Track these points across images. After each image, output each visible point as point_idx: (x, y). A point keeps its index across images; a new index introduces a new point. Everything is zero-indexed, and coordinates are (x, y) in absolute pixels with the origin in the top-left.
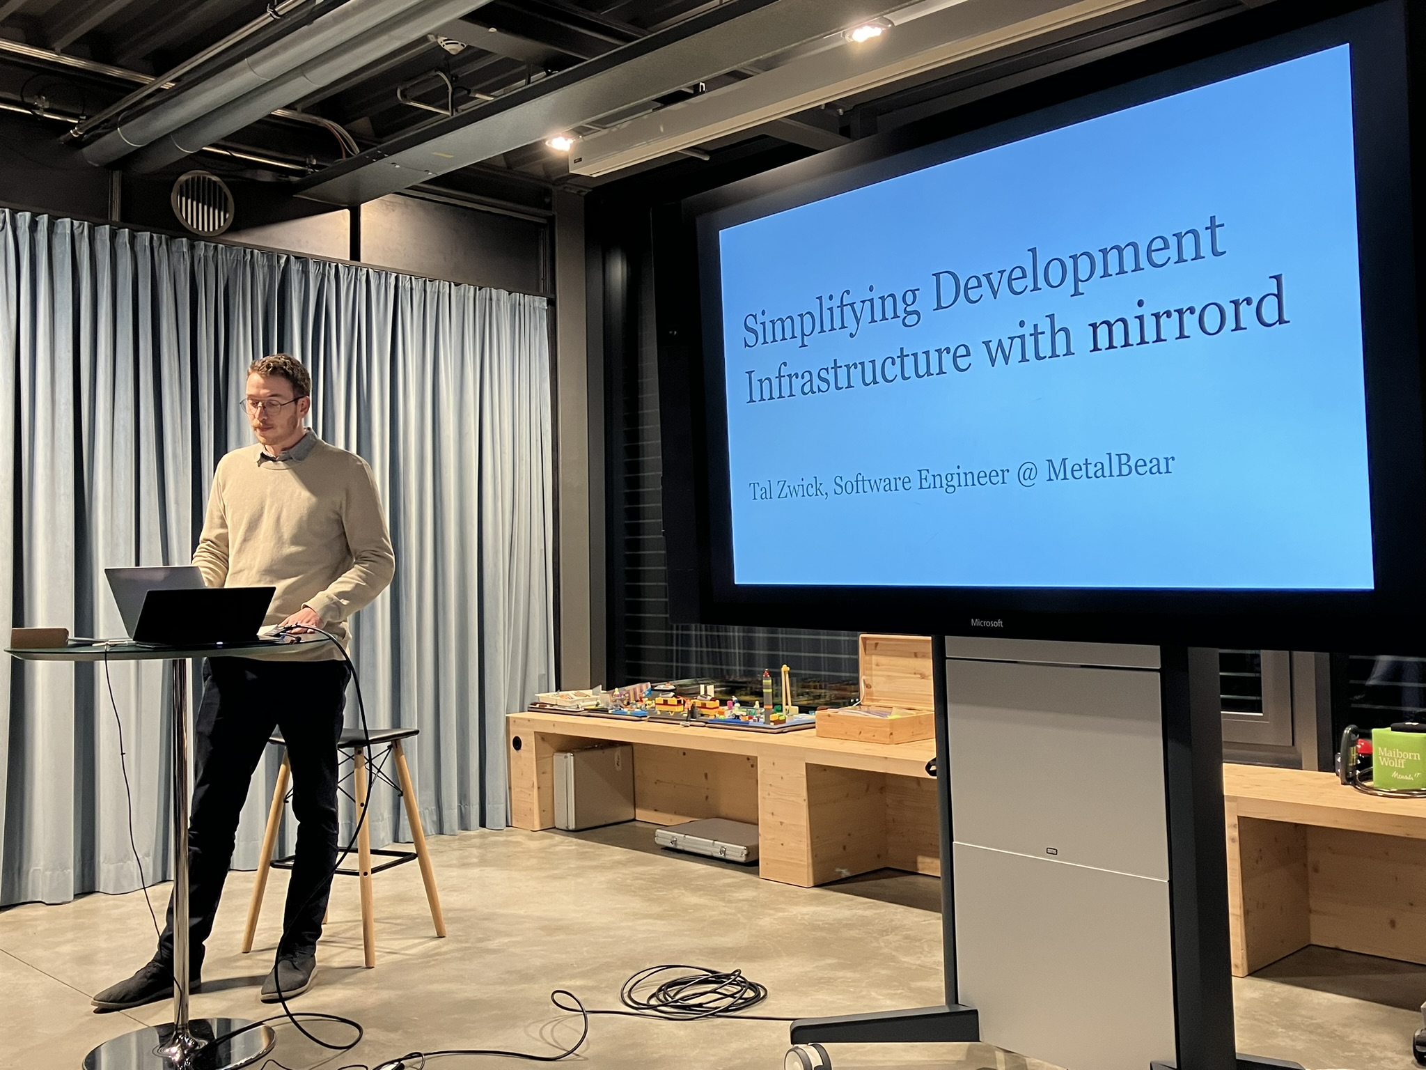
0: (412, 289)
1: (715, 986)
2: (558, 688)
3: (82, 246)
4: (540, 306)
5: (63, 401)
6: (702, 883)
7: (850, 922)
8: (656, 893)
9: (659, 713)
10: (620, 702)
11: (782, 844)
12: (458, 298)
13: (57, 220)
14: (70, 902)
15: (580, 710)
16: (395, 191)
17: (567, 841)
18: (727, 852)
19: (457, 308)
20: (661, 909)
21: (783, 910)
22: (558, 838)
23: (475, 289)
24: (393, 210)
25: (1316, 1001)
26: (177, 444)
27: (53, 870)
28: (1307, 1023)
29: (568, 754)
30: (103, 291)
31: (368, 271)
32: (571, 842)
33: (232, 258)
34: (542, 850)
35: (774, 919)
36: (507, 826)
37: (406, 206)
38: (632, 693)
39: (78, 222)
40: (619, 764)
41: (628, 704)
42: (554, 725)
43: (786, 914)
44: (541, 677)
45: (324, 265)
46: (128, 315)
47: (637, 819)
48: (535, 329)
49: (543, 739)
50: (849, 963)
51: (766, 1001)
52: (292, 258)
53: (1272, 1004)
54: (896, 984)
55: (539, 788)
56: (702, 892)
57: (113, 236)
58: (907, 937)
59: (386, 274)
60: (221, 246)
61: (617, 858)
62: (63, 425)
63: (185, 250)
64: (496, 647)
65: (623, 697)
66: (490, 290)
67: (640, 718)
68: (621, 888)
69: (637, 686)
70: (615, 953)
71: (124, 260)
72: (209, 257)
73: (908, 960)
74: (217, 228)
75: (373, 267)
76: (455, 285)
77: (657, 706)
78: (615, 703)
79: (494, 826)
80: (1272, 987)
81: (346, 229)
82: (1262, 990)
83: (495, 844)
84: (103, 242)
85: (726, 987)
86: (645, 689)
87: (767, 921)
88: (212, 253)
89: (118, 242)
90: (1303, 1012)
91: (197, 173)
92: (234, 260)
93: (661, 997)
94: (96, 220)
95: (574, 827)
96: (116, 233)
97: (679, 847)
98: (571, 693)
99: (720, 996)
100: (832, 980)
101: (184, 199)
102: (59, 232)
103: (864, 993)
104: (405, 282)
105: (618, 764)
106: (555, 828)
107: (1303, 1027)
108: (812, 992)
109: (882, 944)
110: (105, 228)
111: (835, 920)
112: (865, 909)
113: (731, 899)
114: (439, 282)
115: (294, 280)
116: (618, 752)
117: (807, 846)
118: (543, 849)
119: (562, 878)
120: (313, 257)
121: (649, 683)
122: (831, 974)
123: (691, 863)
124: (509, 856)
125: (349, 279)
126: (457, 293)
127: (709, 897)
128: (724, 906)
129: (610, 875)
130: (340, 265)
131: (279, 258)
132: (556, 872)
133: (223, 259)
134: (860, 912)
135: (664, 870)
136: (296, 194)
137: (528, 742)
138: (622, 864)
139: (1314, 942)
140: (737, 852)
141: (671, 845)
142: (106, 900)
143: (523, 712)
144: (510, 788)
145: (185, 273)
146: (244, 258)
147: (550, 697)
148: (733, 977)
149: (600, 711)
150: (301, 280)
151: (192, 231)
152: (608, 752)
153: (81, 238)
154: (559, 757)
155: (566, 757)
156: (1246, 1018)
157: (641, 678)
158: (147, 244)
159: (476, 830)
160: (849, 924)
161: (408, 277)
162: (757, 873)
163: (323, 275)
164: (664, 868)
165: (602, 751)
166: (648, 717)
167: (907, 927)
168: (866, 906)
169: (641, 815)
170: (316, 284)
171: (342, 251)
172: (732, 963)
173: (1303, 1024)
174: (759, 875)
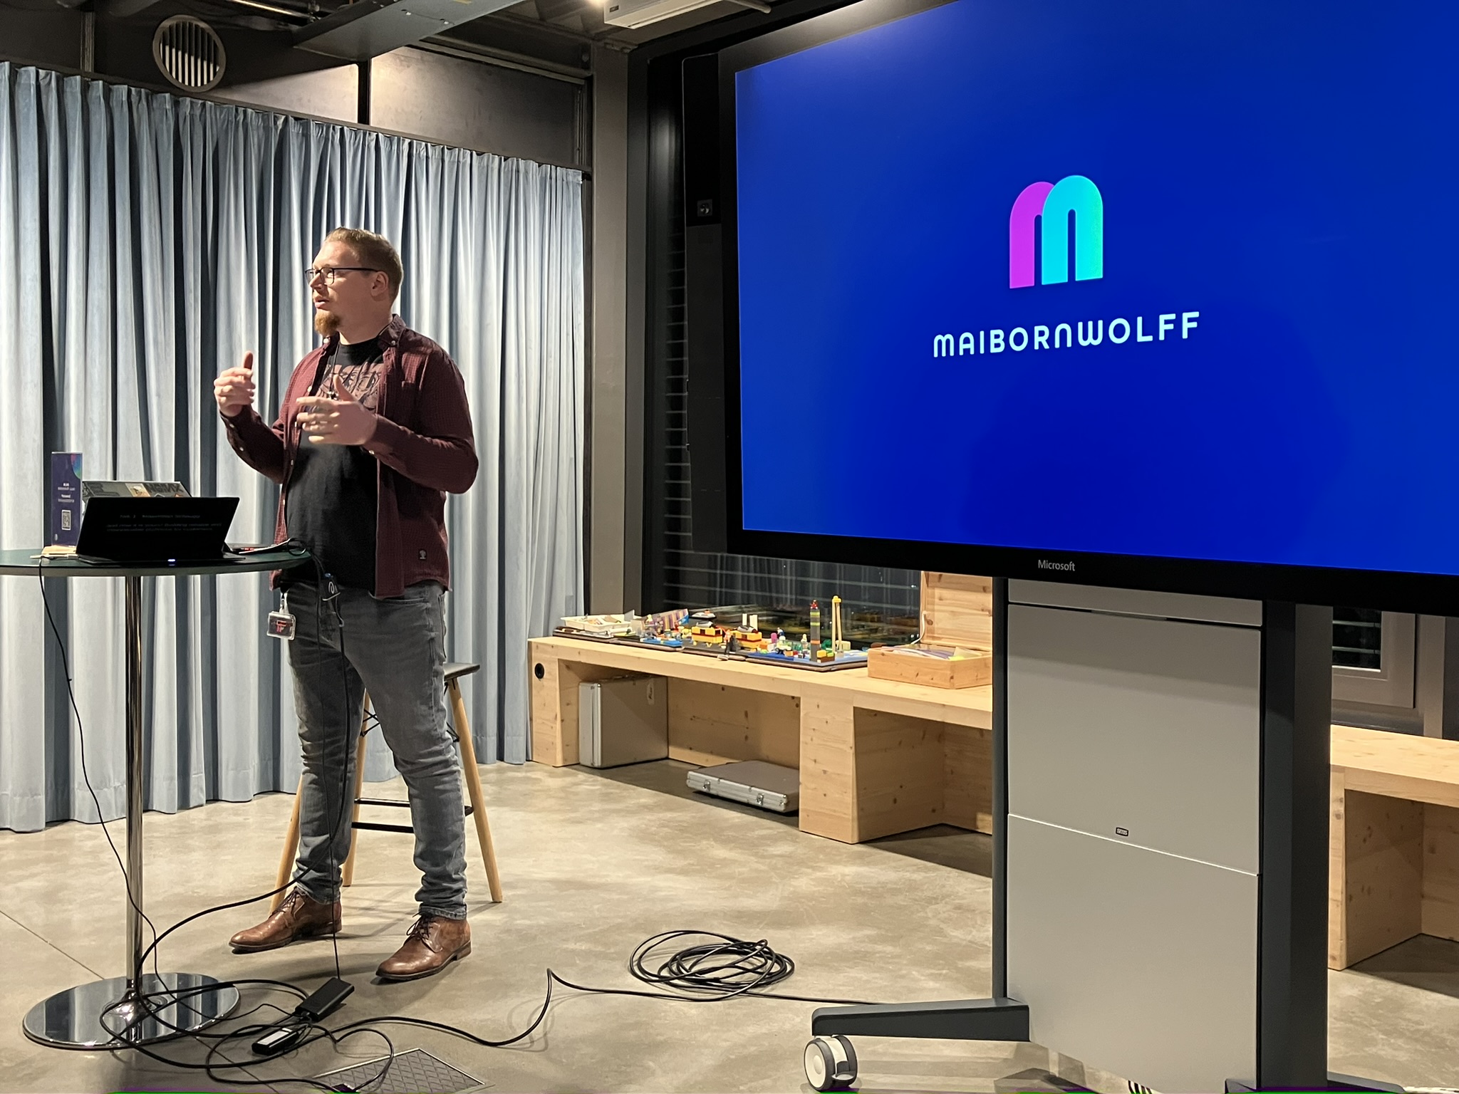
0: (427, 157)
1: (737, 957)
2: (588, 611)
3: (50, 100)
4: (575, 180)
5: (29, 277)
6: (734, 834)
7: (895, 886)
8: (682, 844)
9: (695, 644)
10: (654, 630)
11: (825, 795)
12: (480, 168)
13: (20, 68)
14: (40, 831)
15: (610, 637)
16: (408, 44)
17: (591, 780)
18: (764, 799)
19: (480, 181)
20: (686, 863)
21: (821, 869)
22: (582, 776)
23: (501, 159)
24: (408, 67)
25: (1424, 1002)
26: (159, 330)
27: (23, 796)
28: (1412, 1029)
29: (595, 685)
30: (74, 151)
31: (377, 136)
32: (593, 781)
33: (222, 116)
34: (563, 789)
35: (811, 879)
36: (527, 760)
37: (423, 60)
38: (666, 620)
39: (44, 71)
40: (652, 697)
41: (662, 632)
42: (579, 653)
43: (825, 873)
44: (568, 599)
45: (328, 128)
46: (103, 182)
47: (670, 757)
48: (569, 206)
49: (568, 667)
50: (890, 935)
51: (793, 977)
52: (291, 120)
53: (1373, 1004)
54: (941, 962)
55: (562, 721)
56: (733, 844)
57: (85, 89)
58: (958, 907)
59: (399, 140)
60: (209, 103)
61: (643, 801)
62: (30, 303)
63: (167, 107)
64: (518, 565)
65: (656, 624)
66: (518, 161)
67: (674, 649)
68: (644, 836)
69: (673, 613)
70: (628, 913)
71: (98, 117)
72: (196, 115)
73: (957, 935)
74: (205, 82)
75: (384, 132)
76: (478, 155)
77: (693, 636)
78: (648, 631)
79: (513, 760)
80: (1373, 983)
81: (354, 87)
82: (1363, 986)
83: (512, 780)
84: (73, 94)
85: (751, 959)
86: (681, 616)
87: (804, 883)
88: (200, 111)
89: (91, 95)
90: (1408, 1016)
91: (183, 18)
92: (224, 121)
93: (674, 968)
94: (67, 70)
95: (600, 764)
96: (89, 86)
97: (712, 792)
98: (601, 618)
99: (741, 971)
100: (868, 955)
101: (167, 48)
102: (22, 82)
103: (904, 972)
104: (420, 149)
105: (650, 698)
106: (578, 764)
107: (1408, 1033)
108: (846, 968)
109: (930, 915)
110: (76, 80)
111: (879, 883)
112: (914, 872)
113: (765, 854)
114: (459, 151)
115: (293, 144)
116: (650, 684)
117: (853, 798)
118: (563, 787)
119: (581, 822)
120: (315, 118)
121: (686, 610)
122: (869, 947)
123: (725, 810)
124: (525, 795)
125: (356, 145)
126: (480, 163)
127: (740, 851)
128: (756, 862)
129: (634, 821)
130: (345, 128)
131: (276, 119)
132: (573, 815)
133: (211, 119)
134: (908, 875)
135: (694, 817)
136: (296, 44)
137: (551, 670)
138: (647, 808)
139: (1423, 932)
140: (776, 800)
141: (705, 790)
142: (80, 830)
143: (548, 636)
144: (531, 719)
145: (169, 137)
146: (236, 118)
147: (578, 621)
148: (758, 947)
149: (631, 639)
150: (301, 144)
151: (178, 86)
152: (638, 683)
153: (48, 91)
154: (584, 688)
155: (592, 688)
156: (1342, 1020)
157: (680, 603)
158: (124, 99)
159: (493, 765)
160: (896, 889)
161: (424, 143)
162: (796, 825)
163: (327, 139)
164: (694, 814)
165: (632, 682)
166: (683, 648)
167: (960, 894)
168: (915, 868)
169: (675, 753)
170: (318, 149)
171: (350, 114)
172: (758, 930)
173: (1408, 1030)
174: (798, 827)
